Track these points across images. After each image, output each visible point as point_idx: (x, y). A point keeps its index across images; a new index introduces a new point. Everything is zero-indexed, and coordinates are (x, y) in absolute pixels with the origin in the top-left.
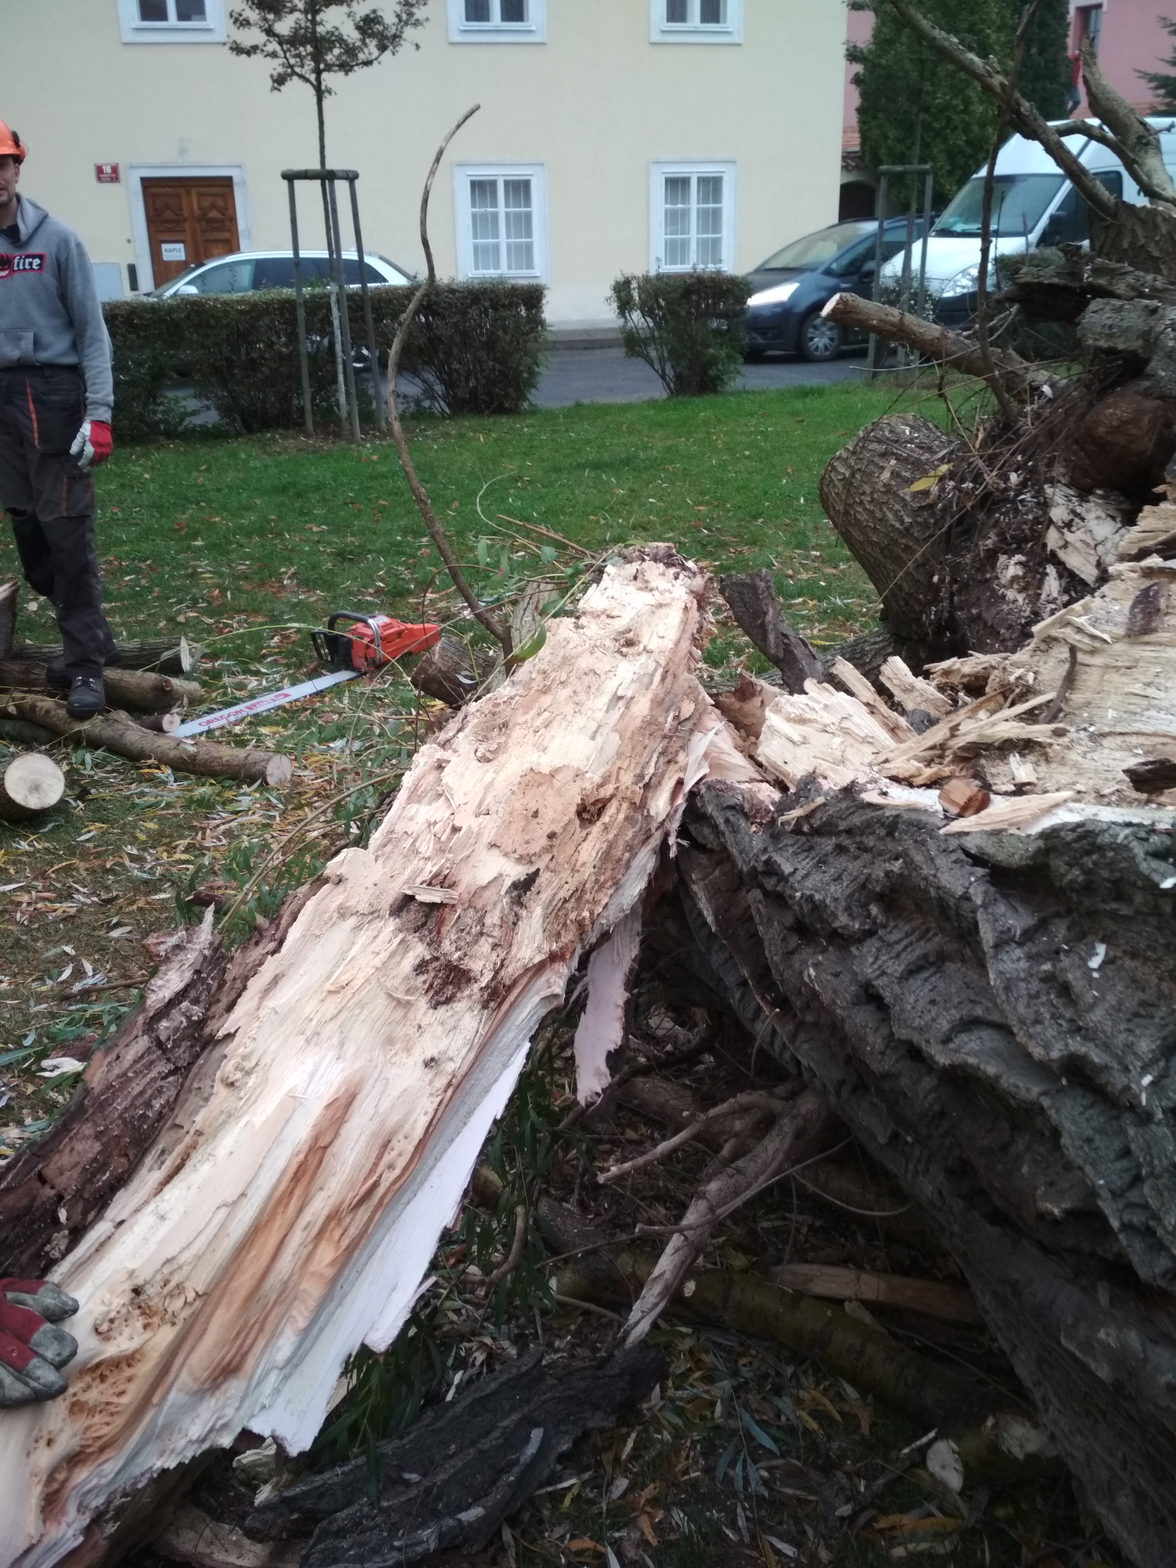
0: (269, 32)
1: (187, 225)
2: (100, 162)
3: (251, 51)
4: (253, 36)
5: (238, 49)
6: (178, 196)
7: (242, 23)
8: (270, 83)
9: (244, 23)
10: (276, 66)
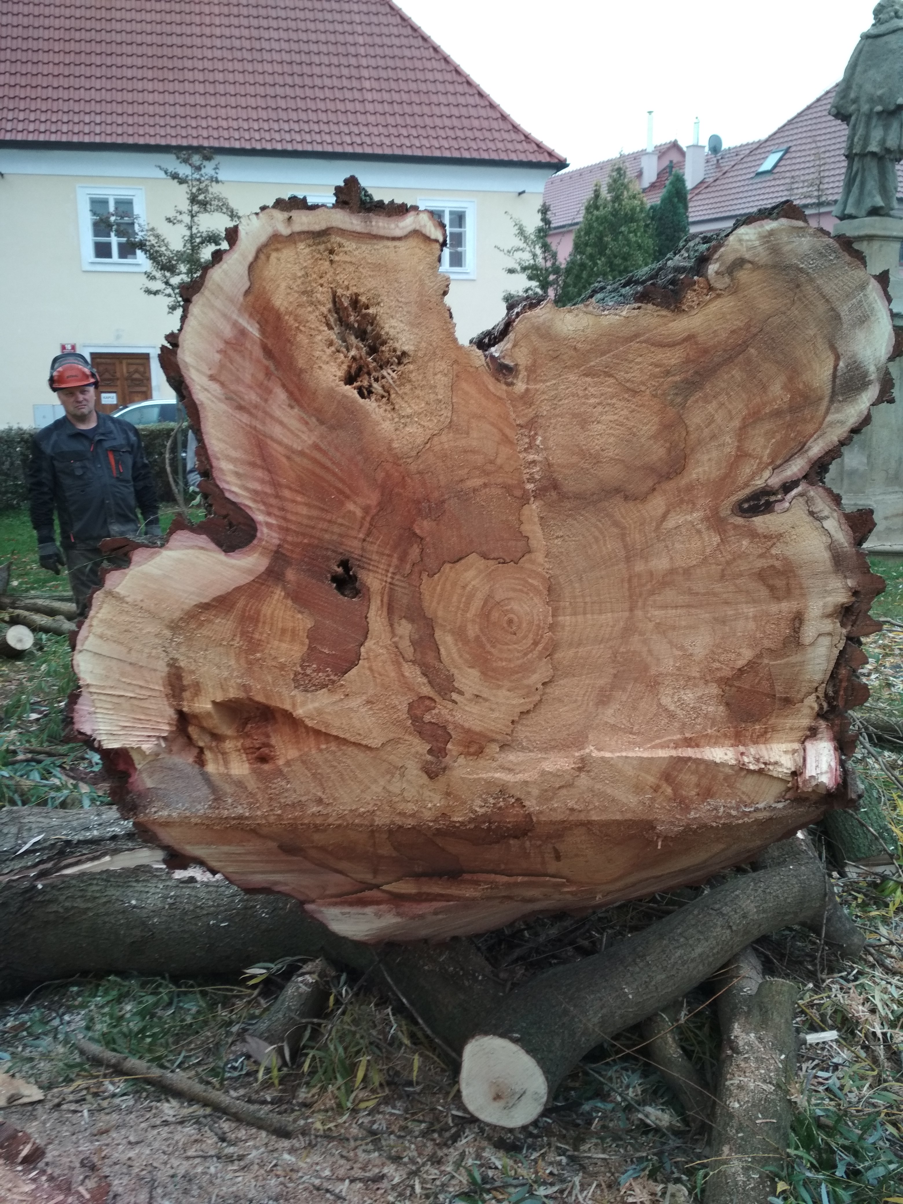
0: (167, 283)
1: (119, 383)
2: (64, 342)
3: (156, 293)
4: (158, 285)
5: (149, 292)
6: (114, 364)
7: (151, 277)
8: (167, 310)
9: (154, 278)
10: (170, 301)
